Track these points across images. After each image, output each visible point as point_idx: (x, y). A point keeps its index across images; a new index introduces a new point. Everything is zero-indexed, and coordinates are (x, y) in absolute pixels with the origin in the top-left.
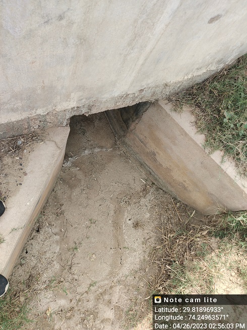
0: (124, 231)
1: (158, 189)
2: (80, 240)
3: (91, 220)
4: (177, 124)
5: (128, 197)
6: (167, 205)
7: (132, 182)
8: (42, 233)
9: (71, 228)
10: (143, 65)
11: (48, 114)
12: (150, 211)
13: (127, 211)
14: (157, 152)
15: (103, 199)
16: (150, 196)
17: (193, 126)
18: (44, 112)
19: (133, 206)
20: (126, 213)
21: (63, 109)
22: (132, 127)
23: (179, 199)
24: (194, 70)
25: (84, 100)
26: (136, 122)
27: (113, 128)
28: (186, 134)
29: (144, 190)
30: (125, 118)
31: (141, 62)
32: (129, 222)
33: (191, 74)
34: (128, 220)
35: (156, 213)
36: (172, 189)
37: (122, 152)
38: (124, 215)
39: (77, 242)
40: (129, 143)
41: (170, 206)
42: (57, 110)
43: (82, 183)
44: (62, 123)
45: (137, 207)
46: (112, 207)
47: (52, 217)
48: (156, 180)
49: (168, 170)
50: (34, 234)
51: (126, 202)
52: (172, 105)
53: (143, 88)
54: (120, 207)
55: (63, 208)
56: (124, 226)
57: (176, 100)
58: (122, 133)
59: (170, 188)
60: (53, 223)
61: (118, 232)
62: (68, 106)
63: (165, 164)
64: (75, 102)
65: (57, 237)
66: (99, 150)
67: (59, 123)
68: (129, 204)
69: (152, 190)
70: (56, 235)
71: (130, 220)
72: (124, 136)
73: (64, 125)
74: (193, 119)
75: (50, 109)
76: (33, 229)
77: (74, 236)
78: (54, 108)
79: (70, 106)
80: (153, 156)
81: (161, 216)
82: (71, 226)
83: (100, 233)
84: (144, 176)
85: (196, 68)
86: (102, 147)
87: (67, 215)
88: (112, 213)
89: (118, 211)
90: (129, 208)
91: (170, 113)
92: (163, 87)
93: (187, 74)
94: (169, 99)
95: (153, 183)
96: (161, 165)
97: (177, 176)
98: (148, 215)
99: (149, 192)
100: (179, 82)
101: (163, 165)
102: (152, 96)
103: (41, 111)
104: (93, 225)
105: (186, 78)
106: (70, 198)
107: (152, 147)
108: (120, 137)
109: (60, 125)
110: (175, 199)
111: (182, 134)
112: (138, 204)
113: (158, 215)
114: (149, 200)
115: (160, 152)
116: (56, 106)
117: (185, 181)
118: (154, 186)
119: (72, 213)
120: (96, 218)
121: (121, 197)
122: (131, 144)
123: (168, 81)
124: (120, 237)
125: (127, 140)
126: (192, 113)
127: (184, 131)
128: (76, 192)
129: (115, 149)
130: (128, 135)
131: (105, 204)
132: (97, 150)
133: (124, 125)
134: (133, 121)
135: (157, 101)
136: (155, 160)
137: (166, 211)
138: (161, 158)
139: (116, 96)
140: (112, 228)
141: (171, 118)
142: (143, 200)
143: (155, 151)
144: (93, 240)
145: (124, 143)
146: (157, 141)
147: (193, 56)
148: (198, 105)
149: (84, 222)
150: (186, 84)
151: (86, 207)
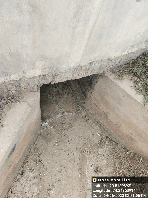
0: (87, 175)
1: (111, 141)
2: (53, 182)
3: (61, 166)
4: (120, 88)
5: (89, 147)
6: (119, 154)
7: (91, 136)
8: (25, 177)
9: (47, 173)
10: (89, 39)
11: (20, 79)
12: (106, 159)
13: (88, 159)
14: (108, 112)
15: (70, 150)
16: (106, 147)
17: (133, 89)
18: (17, 78)
19: (93, 154)
20: (88, 161)
21: (32, 76)
22: (88, 96)
23: (128, 149)
24: (129, 48)
25: (47, 69)
26: (91, 91)
27: (77, 99)
28: (128, 95)
29: (101, 142)
30: (83, 90)
31: (87, 36)
32: (91, 168)
33: (127, 51)
34: (89, 166)
35: (111, 160)
36: (122, 141)
37: (83, 115)
38: (87, 163)
39: (51, 184)
40: (87, 108)
41: (122, 154)
42: (27, 76)
43: (55, 138)
44: (33, 89)
45: (96, 156)
46: (77, 155)
47: (32, 164)
48: (109, 134)
49: (118, 125)
50: (19, 177)
51: (87, 152)
52: (115, 76)
53: (92, 61)
54: (83, 156)
55: (41, 156)
56: (87, 171)
57: (118, 72)
58: (82, 101)
59: (120, 140)
60: (33, 168)
61: (83, 176)
62: (35, 73)
63: (115, 121)
64: (40, 71)
65: (36, 180)
66: (67, 114)
67: (31, 89)
68: (90, 153)
69: (107, 142)
70: (35, 178)
71: (91, 166)
72: (84, 103)
73: (35, 90)
74: (132, 84)
75: (21, 76)
76: (18, 173)
77: (49, 179)
78: (24, 75)
79: (37, 73)
80: (105, 115)
81: (115, 162)
82: (46, 171)
83: (68, 177)
84: (100, 132)
85: (130, 45)
86: (69, 112)
87: (44, 162)
88: (77, 160)
89: (82, 159)
90: (90, 157)
91: (114, 81)
92: (107, 62)
93: (124, 51)
94: (113, 72)
95: (107, 137)
96: (112, 122)
97: (125, 129)
98: (105, 162)
99: (105, 144)
100: (119, 57)
101: (113, 122)
102: (99, 69)
103: (14, 77)
104: (63, 170)
105: (123, 54)
106: (46, 148)
107: (103, 108)
108: (81, 104)
109: (32, 90)
110: (125, 149)
111: (125, 96)
112: (97, 154)
113: (113, 162)
114: (105, 150)
115: (110, 112)
116: (25, 73)
117: (131, 134)
118: (108, 139)
119: (47, 161)
120: (65, 165)
121: (83, 148)
122: (89, 109)
123: (110, 56)
124: (84, 181)
125: (86, 106)
126: (131, 79)
127: (126, 93)
128: (51, 144)
129: (78, 113)
130: (86, 102)
131: (72, 154)
132: (66, 114)
133: (83, 95)
134: (88, 92)
135: (104, 73)
136: (107, 119)
137: (119, 158)
138: (111, 116)
139: (72, 67)
140: (78, 173)
141: (116, 84)
142: (100, 150)
143: (106, 112)
144: (63, 183)
145: (84, 108)
146: (107, 104)
147: (127, 34)
148: (135, 74)
149: (56, 168)
150: (124, 60)
151: (58, 156)
